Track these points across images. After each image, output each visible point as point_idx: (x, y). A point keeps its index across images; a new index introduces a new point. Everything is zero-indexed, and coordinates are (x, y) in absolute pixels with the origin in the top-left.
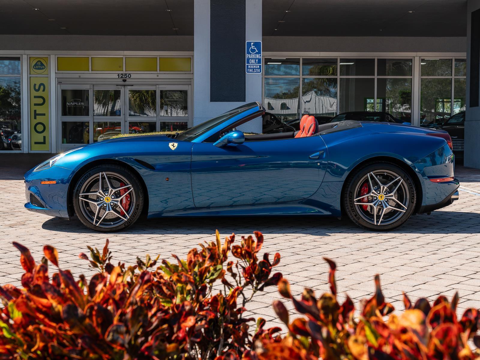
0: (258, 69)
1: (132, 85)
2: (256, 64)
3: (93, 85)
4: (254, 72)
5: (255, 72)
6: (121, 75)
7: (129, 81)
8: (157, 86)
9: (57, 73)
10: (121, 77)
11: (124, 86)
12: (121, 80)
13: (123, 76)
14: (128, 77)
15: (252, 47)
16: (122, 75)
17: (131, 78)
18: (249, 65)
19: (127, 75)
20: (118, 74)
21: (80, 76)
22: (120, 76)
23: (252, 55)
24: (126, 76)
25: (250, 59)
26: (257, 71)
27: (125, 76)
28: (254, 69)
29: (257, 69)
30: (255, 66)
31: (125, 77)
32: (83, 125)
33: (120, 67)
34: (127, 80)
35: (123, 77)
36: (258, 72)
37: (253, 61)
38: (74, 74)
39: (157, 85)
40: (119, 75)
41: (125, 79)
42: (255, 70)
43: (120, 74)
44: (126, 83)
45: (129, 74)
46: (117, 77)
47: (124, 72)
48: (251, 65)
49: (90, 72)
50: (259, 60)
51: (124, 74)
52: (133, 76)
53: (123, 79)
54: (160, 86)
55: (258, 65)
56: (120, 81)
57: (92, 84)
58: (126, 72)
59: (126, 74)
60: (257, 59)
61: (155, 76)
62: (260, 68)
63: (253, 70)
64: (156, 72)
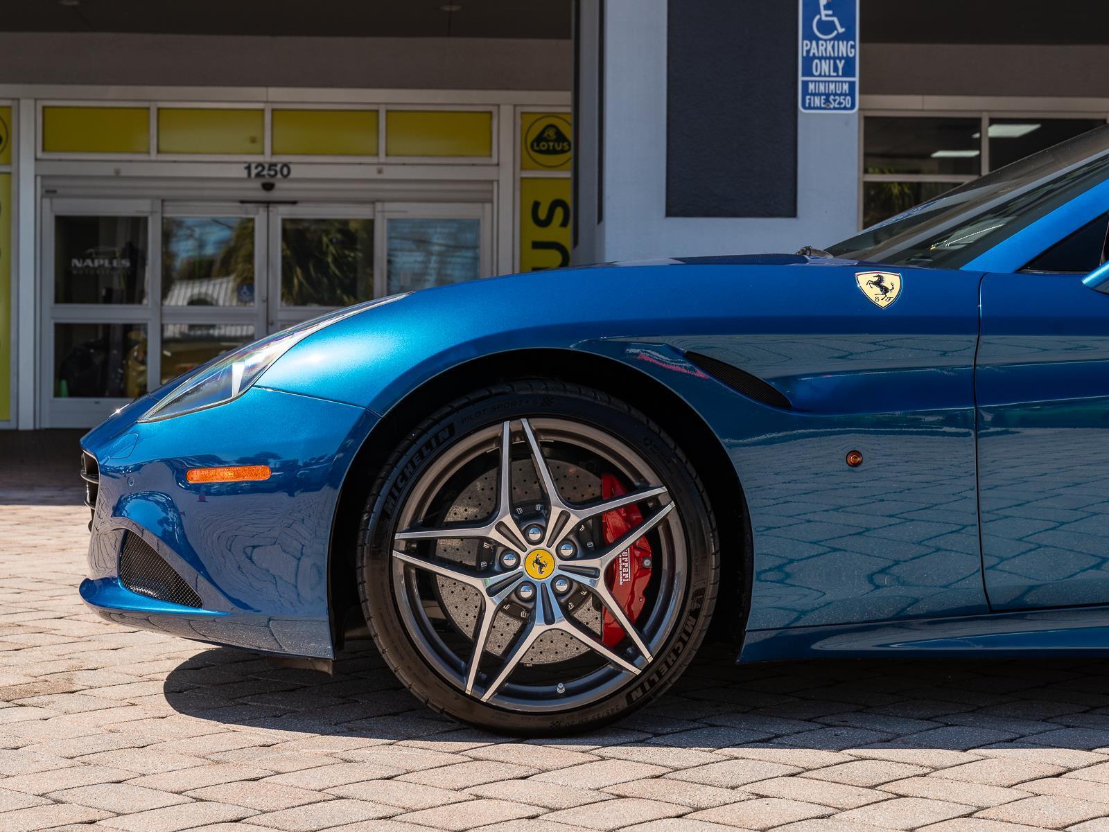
0: (846, 95)
1: (294, 203)
2: (838, 76)
3: (163, 201)
4: (830, 109)
5: (835, 108)
6: (256, 168)
7: (283, 189)
8: (379, 206)
9: (41, 160)
10: (258, 175)
11: (268, 203)
12: (257, 184)
13: (265, 172)
14: (279, 176)
15: (823, 12)
16: (260, 169)
17: (292, 175)
18: (812, 82)
19: (278, 168)
20: (246, 165)
21: (117, 172)
22: (254, 172)
23: (821, 42)
24: (272, 173)
25: (814, 57)
26: (840, 103)
27: (270, 170)
28: (828, 95)
29: (840, 95)
30: (832, 87)
31: (269, 175)
32: (128, 336)
33: (253, 140)
34: (278, 185)
35: (264, 176)
36: (845, 108)
37: (825, 67)
38: (98, 164)
39: (378, 201)
40: (249, 168)
41: (272, 180)
42: (835, 101)
43: (253, 166)
44: (274, 195)
45: (286, 165)
46: (244, 174)
47: (267, 158)
48: (819, 82)
49: (153, 156)
50: (849, 62)
51: (267, 166)
52: (296, 172)
53: (264, 180)
54: (389, 206)
55: (846, 82)
56: (254, 189)
57: (158, 197)
58: (275, 159)
59: (272, 165)
60: (840, 59)
61: (371, 173)
62: (851, 93)
63: (827, 101)
64: (374, 160)
